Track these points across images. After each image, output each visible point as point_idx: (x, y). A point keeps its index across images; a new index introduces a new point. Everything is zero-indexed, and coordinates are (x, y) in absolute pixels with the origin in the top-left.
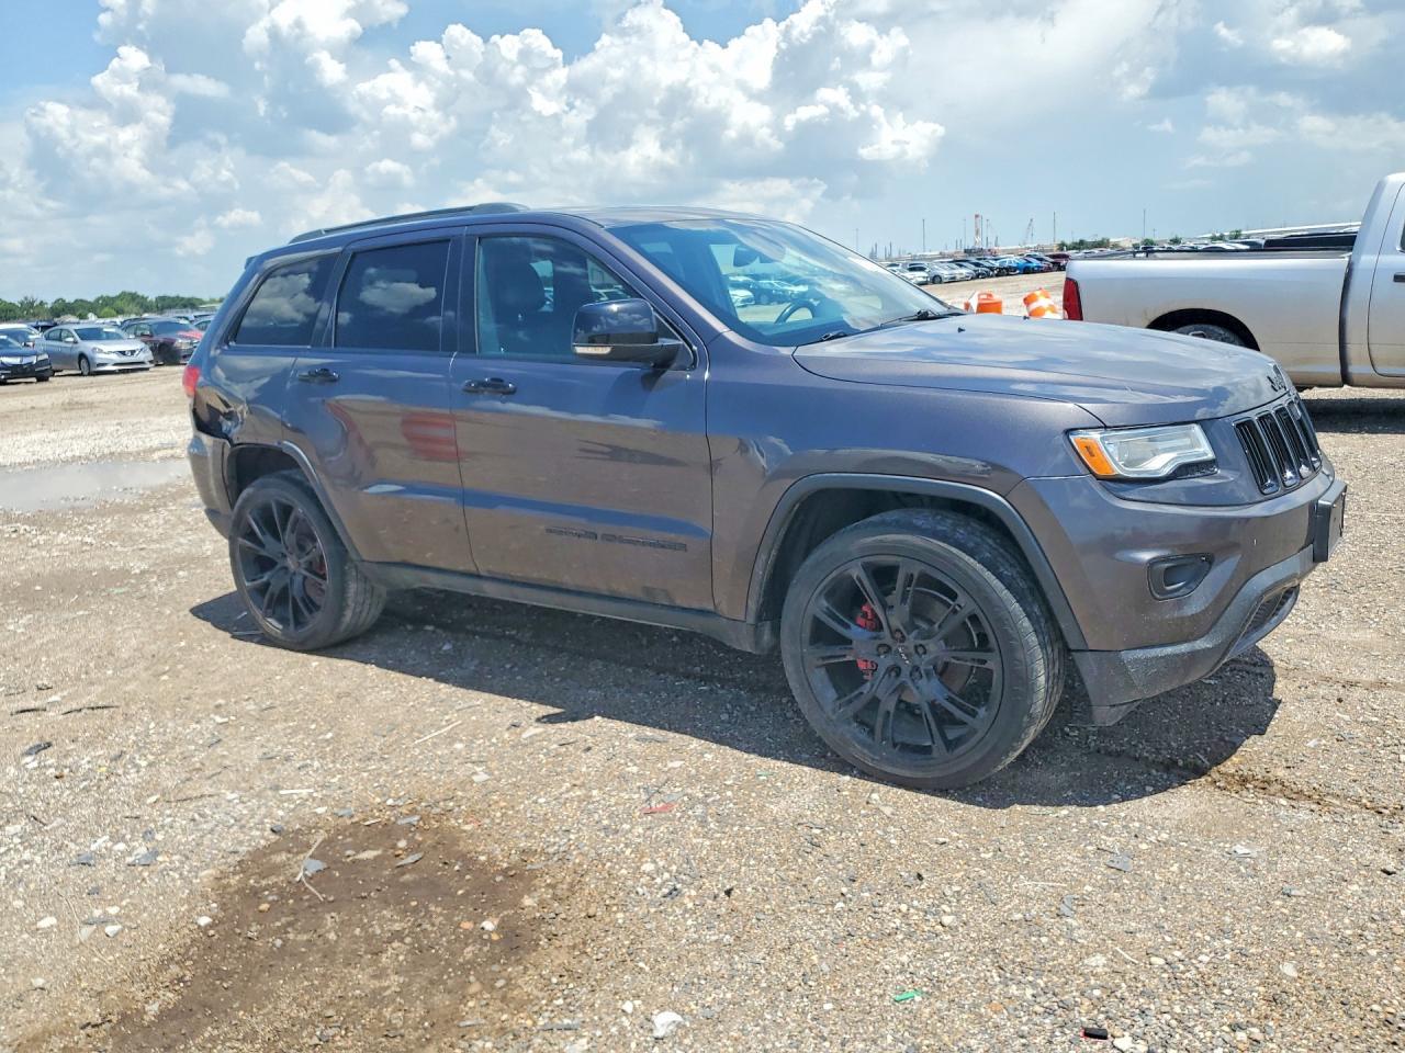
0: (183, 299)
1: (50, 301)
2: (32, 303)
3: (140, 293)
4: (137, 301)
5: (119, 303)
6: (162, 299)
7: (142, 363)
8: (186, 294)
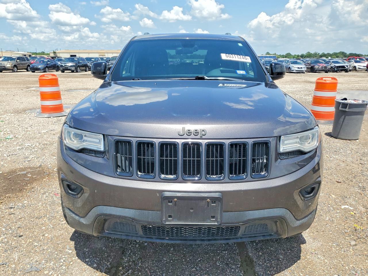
0: (356, 54)
1: (321, 53)
2: (316, 53)
3: (345, 52)
4: (343, 54)
5: (338, 54)
6: (351, 54)
7: (303, 71)
8: (358, 53)
